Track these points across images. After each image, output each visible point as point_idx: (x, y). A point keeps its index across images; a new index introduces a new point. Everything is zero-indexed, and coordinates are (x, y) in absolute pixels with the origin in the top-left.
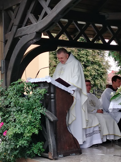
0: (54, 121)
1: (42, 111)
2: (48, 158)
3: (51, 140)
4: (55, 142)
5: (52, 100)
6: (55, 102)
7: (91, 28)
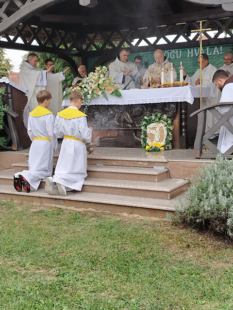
0: (17, 117)
1: (6, 108)
2: (12, 150)
3: (14, 135)
4: (17, 136)
5: (10, 100)
6: (12, 101)
7: (27, 29)
